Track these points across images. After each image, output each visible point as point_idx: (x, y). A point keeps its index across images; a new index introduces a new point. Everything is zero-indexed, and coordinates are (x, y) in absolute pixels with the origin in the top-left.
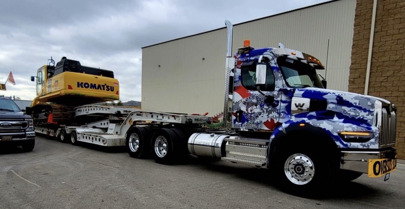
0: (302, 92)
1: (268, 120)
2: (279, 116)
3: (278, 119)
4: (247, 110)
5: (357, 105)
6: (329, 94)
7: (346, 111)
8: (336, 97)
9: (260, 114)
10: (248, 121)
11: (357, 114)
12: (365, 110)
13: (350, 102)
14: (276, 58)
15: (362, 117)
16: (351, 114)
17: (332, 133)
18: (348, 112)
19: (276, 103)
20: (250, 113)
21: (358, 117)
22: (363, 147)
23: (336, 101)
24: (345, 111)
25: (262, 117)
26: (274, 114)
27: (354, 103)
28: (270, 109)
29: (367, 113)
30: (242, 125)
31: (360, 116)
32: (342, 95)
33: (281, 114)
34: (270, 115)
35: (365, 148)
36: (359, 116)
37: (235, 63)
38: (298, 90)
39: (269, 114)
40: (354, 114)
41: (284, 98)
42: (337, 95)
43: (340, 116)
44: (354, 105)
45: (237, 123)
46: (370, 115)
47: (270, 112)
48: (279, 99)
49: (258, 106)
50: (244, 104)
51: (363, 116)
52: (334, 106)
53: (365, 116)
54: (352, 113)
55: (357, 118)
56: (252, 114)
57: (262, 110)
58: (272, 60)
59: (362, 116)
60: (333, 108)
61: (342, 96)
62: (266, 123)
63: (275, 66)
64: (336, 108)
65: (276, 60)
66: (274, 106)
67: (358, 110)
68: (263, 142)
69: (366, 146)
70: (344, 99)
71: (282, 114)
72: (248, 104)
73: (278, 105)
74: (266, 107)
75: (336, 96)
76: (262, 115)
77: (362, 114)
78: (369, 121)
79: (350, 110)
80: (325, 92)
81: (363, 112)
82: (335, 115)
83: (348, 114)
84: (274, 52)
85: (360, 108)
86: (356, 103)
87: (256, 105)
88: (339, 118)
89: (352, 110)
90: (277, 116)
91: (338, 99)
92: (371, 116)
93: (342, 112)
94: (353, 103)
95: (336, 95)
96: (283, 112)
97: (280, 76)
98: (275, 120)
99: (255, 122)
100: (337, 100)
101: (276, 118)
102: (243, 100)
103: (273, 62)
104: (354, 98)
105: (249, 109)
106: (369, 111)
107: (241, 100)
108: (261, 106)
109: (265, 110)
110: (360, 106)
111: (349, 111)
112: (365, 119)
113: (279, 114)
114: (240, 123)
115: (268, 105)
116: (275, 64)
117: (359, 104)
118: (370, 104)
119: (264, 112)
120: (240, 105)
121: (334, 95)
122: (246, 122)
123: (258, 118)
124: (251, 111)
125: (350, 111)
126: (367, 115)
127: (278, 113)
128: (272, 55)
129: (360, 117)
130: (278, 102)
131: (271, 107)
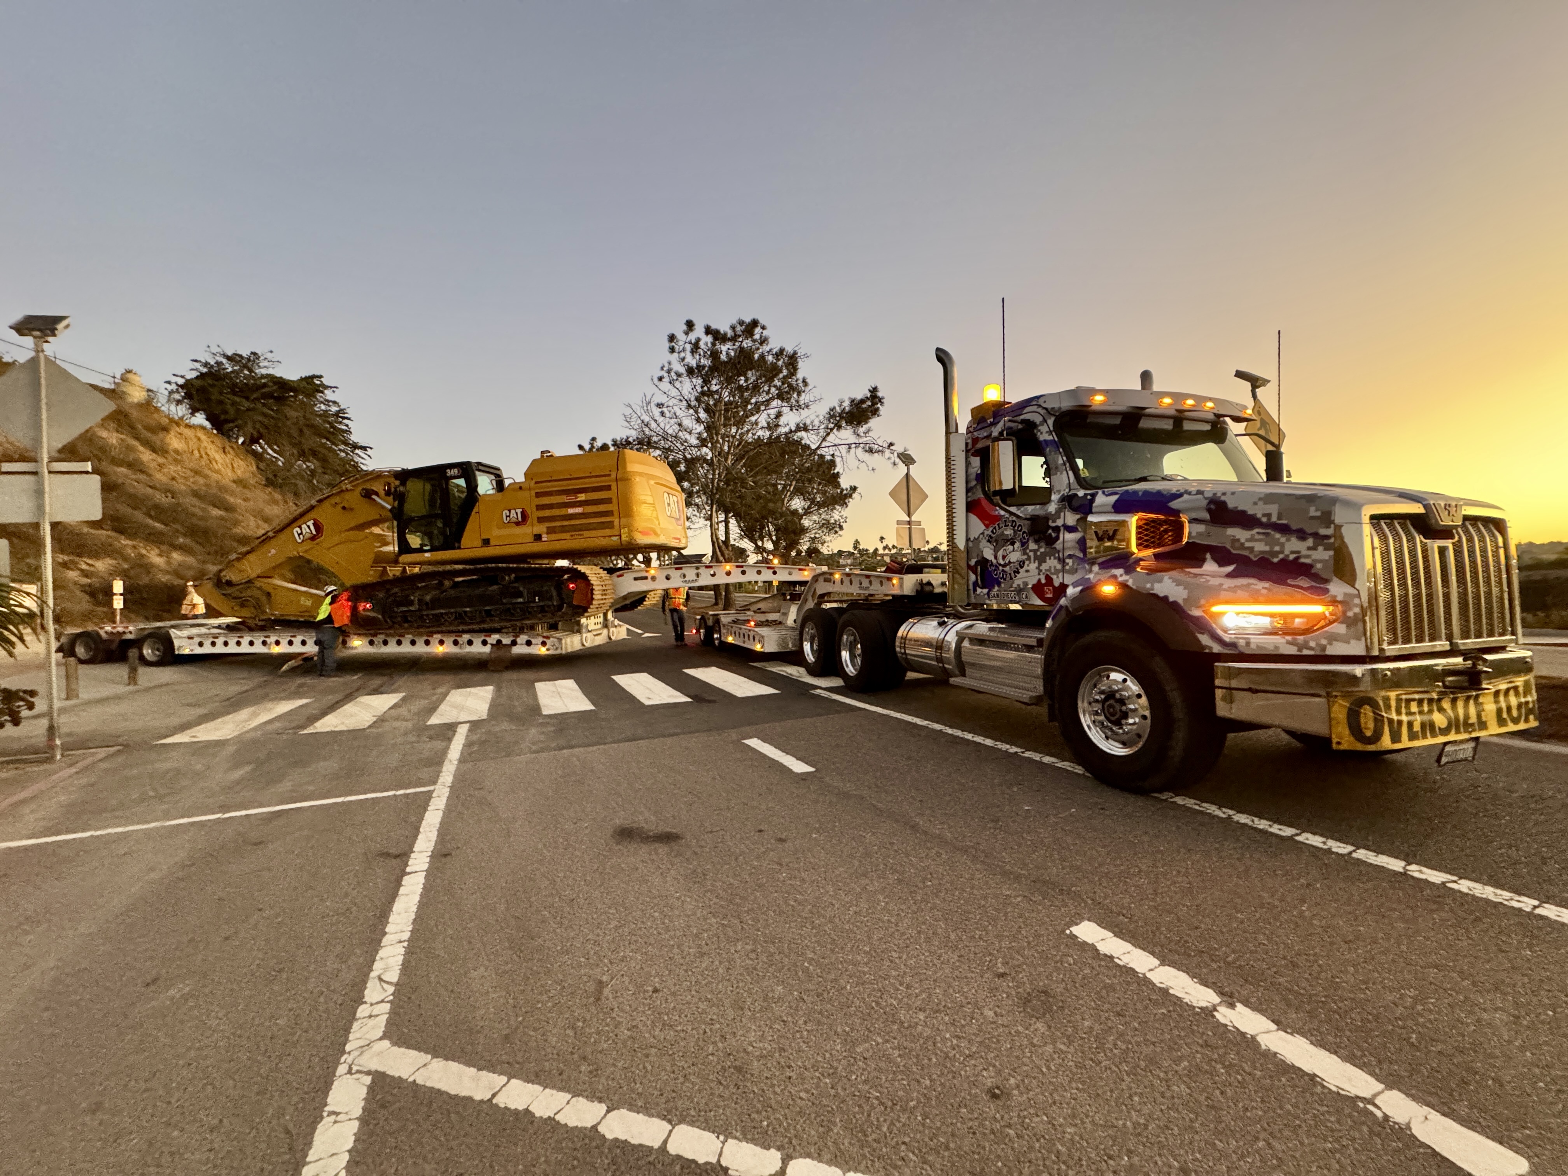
0: (1114, 498)
1: (1039, 580)
2: (1063, 567)
3: (1060, 575)
4: (996, 557)
5: (1274, 519)
6: (1186, 496)
7: (1238, 540)
8: (1205, 502)
9: (1022, 564)
10: (999, 584)
11: (1277, 548)
12: (1302, 535)
13: (1250, 512)
14: (1053, 418)
15: (1292, 557)
16: (1256, 549)
17: (1186, 608)
18: (1247, 544)
19: (1054, 535)
20: (1002, 562)
21: (1281, 556)
22: (1299, 650)
23: (1207, 516)
24: (1235, 540)
25: (1027, 571)
26: (1052, 563)
27: (1264, 515)
28: (1042, 550)
29: (1310, 542)
30: (988, 594)
31: (1287, 552)
32: (1224, 494)
33: (1067, 561)
34: (1044, 567)
35: (1306, 652)
36: (1282, 552)
37: (967, 444)
38: (1104, 493)
39: (1040, 565)
40: (1267, 548)
41: (1071, 519)
42: (1210, 495)
43: (1223, 556)
44: (1264, 520)
45: (979, 590)
46: (1320, 548)
47: (1041, 560)
48: (1059, 523)
49: (1017, 545)
50: (989, 541)
51: (1298, 552)
52: (1201, 528)
53: (1304, 552)
54: (1260, 547)
55: (1275, 560)
56: (1005, 565)
57: (1025, 553)
58: (1042, 424)
59: (1292, 552)
60: (1200, 534)
61: (1223, 498)
62: (1038, 589)
63: (1051, 438)
64: (1209, 535)
65: (1051, 422)
66: (1051, 541)
67: (1278, 536)
68: (1031, 636)
69: (1311, 649)
70: (1231, 505)
71: (1070, 561)
72: (998, 542)
73: (1057, 538)
74: (1032, 546)
75: (1206, 498)
76: (1026, 567)
77: (1292, 546)
78: (1319, 566)
79: (1252, 536)
80: (1174, 491)
81: (1294, 539)
82: (1208, 556)
83: (1248, 548)
84: (1044, 405)
85: (1284, 529)
86: (1269, 515)
87: (1013, 544)
88: (1221, 565)
89: (1257, 537)
90: (1059, 567)
91: (1212, 506)
92: (1325, 549)
93: (1228, 546)
94: (1259, 516)
95: (1206, 495)
96: (1070, 556)
97: (1060, 461)
98: (1054, 577)
99: (1015, 585)
100: (1209, 510)
101: (1057, 572)
102: (986, 533)
103: (1044, 429)
104: (1260, 499)
105: (1000, 553)
106: (1316, 535)
107: (983, 533)
108: (1023, 544)
109: (1031, 554)
110: (1284, 522)
111: (1247, 540)
112: (1303, 560)
113: (1062, 561)
114: (985, 591)
115: (1036, 541)
116: (1050, 433)
117: (1279, 518)
118: (1318, 514)
119: (1029, 559)
120: (981, 546)
121: (1200, 496)
122: (996, 588)
123: (1019, 576)
124: (1004, 557)
125: (1252, 539)
126: (1309, 548)
127: (1059, 559)
128: (1042, 412)
129: (1288, 556)
130: (1057, 529)
131: (1043, 544)
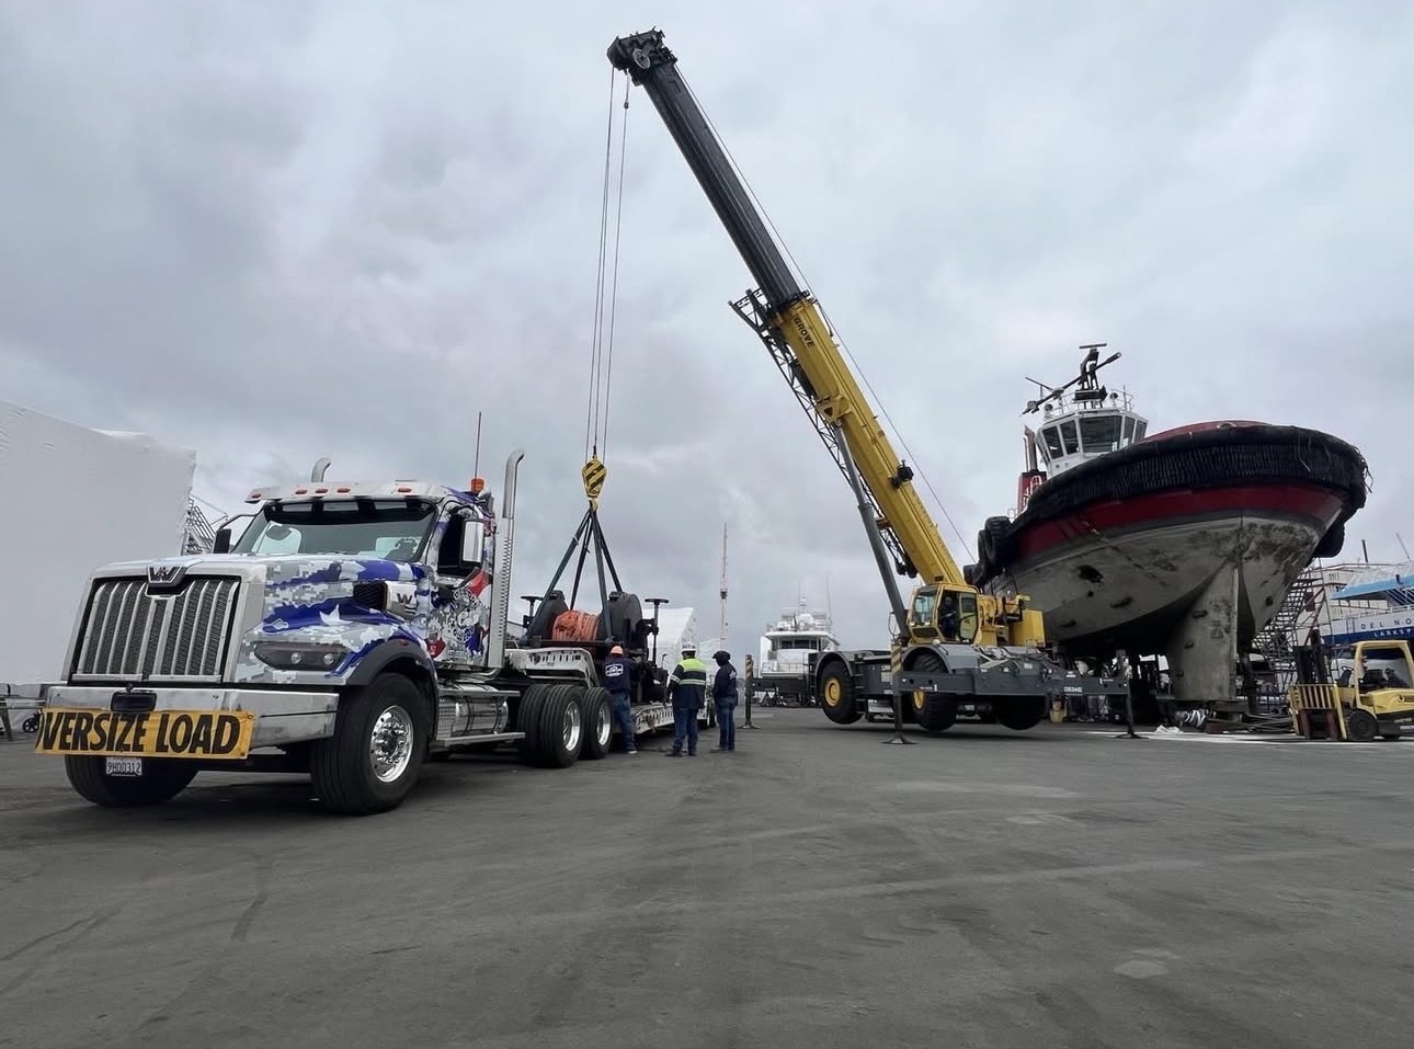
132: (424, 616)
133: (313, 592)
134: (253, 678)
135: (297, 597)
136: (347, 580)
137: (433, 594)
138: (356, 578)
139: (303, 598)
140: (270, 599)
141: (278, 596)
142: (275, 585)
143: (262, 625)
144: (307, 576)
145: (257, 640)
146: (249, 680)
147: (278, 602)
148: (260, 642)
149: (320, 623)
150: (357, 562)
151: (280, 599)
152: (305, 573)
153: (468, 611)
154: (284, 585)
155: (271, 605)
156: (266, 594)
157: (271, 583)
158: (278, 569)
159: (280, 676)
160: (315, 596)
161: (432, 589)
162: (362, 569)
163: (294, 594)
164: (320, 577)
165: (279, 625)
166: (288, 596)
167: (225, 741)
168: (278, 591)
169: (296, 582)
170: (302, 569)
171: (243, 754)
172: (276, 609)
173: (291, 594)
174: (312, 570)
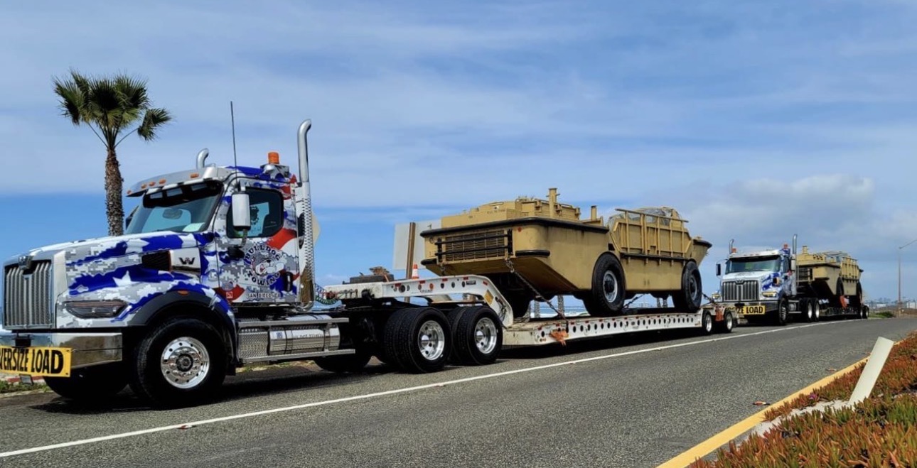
132: (213, 271)
133: (104, 264)
134: (68, 325)
135: (92, 270)
136: (134, 253)
137: (221, 254)
138: (140, 250)
139: (97, 269)
140: (72, 273)
141: (76, 270)
142: (73, 263)
143: (68, 290)
144: (98, 254)
145: (65, 300)
146: (65, 327)
147: (78, 274)
148: (68, 302)
149: (114, 285)
150: (142, 239)
151: (79, 272)
152: (95, 252)
153: (269, 261)
154: (80, 263)
155: (72, 277)
156: (68, 270)
157: (70, 262)
158: (74, 252)
159: (83, 323)
160: (107, 267)
161: (219, 250)
162: (146, 243)
163: (89, 267)
164: (108, 254)
165: (81, 289)
166: (85, 269)
167: (56, 366)
168: (76, 267)
169: (88, 259)
170: (93, 249)
171: (67, 374)
172: (77, 279)
173: (87, 267)
174: (101, 250)
